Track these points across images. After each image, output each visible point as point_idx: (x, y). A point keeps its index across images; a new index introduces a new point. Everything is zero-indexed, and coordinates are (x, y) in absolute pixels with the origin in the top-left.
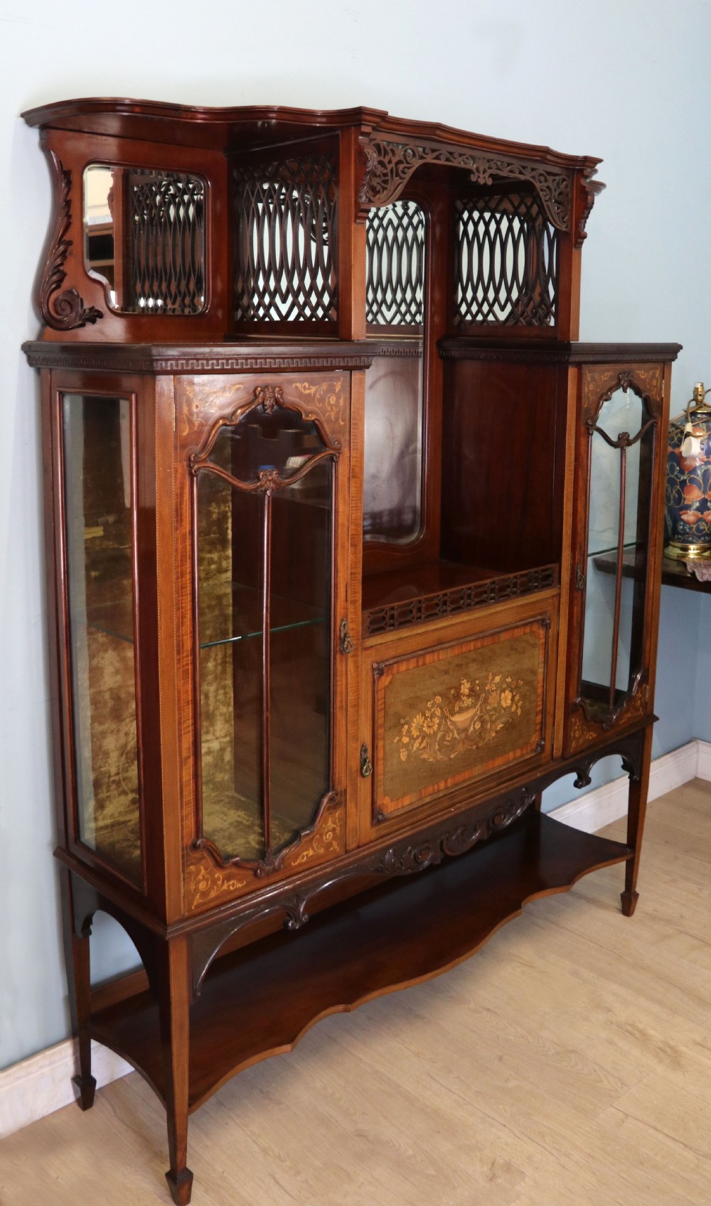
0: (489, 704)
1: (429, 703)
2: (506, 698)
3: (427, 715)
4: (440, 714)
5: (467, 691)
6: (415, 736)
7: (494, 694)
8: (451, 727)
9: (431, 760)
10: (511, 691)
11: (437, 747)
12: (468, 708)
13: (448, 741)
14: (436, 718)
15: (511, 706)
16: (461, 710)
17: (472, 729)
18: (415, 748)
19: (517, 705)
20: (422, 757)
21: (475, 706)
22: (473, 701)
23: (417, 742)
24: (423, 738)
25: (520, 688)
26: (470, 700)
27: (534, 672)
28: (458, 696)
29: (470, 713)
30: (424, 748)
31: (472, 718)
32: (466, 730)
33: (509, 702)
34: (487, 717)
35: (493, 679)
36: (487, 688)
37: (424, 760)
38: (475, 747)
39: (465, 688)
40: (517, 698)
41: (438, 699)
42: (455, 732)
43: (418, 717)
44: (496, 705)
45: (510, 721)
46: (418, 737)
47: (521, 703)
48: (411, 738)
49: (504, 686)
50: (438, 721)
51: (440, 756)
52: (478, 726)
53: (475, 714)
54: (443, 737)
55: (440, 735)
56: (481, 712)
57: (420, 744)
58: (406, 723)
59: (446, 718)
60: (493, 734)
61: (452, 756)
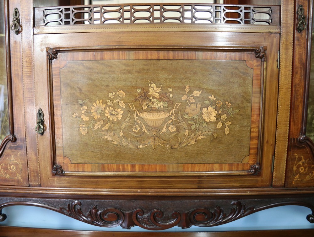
0: (187, 114)
1: (110, 94)
2: (209, 114)
3: (109, 103)
4: (124, 107)
5: (157, 95)
6: (96, 118)
7: (193, 106)
8: (139, 122)
9: (115, 143)
10: (216, 109)
11: (122, 134)
12: (159, 110)
13: (135, 132)
14: (120, 109)
15: (216, 123)
16: (150, 110)
17: (164, 129)
18: (96, 128)
19: (223, 124)
20: (105, 137)
21: (169, 111)
22: (166, 106)
23: (98, 123)
24: (106, 122)
25: (228, 109)
26: (162, 103)
27: (246, 98)
28: (145, 96)
29: (162, 116)
30: (107, 130)
31: (165, 121)
32: (158, 129)
33: (213, 119)
34: (184, 125)
35: (191, 92)
36: (183, 98)
37: (107, 141)
38: (169, 147)
39: (154, 91)
40: (224, 117)
41: (122, 94)
42: (144, 127)
43: (98, 102)
44: (196, 117)
45: (216, 136)
46: (99, 120)
47: (228, 123)
48: (92, 118)
49: (207, 102)
50: (122, 112)
51: (125, 143)
52: (173, 129)
53: (169, 118)
54: (130, 127)
55: (124, 125)
56: (177, 117)
57: (103, 126)
58: (85, 104)
59: (132, 112)
60: (193, 142)
61: (141, 147)
